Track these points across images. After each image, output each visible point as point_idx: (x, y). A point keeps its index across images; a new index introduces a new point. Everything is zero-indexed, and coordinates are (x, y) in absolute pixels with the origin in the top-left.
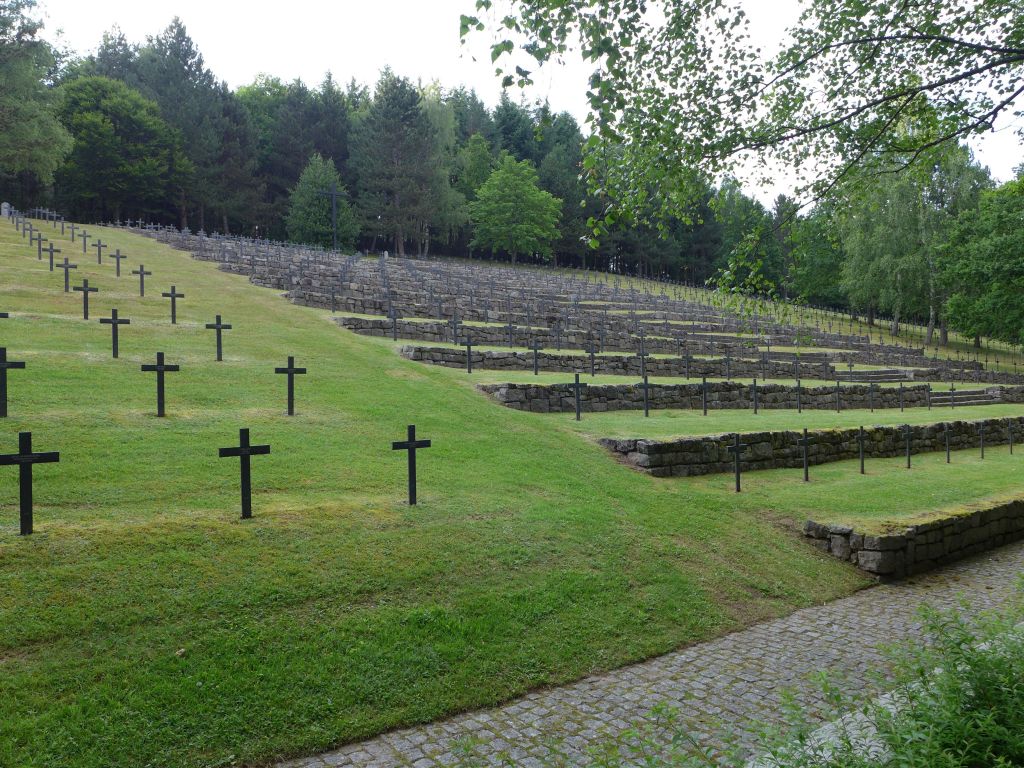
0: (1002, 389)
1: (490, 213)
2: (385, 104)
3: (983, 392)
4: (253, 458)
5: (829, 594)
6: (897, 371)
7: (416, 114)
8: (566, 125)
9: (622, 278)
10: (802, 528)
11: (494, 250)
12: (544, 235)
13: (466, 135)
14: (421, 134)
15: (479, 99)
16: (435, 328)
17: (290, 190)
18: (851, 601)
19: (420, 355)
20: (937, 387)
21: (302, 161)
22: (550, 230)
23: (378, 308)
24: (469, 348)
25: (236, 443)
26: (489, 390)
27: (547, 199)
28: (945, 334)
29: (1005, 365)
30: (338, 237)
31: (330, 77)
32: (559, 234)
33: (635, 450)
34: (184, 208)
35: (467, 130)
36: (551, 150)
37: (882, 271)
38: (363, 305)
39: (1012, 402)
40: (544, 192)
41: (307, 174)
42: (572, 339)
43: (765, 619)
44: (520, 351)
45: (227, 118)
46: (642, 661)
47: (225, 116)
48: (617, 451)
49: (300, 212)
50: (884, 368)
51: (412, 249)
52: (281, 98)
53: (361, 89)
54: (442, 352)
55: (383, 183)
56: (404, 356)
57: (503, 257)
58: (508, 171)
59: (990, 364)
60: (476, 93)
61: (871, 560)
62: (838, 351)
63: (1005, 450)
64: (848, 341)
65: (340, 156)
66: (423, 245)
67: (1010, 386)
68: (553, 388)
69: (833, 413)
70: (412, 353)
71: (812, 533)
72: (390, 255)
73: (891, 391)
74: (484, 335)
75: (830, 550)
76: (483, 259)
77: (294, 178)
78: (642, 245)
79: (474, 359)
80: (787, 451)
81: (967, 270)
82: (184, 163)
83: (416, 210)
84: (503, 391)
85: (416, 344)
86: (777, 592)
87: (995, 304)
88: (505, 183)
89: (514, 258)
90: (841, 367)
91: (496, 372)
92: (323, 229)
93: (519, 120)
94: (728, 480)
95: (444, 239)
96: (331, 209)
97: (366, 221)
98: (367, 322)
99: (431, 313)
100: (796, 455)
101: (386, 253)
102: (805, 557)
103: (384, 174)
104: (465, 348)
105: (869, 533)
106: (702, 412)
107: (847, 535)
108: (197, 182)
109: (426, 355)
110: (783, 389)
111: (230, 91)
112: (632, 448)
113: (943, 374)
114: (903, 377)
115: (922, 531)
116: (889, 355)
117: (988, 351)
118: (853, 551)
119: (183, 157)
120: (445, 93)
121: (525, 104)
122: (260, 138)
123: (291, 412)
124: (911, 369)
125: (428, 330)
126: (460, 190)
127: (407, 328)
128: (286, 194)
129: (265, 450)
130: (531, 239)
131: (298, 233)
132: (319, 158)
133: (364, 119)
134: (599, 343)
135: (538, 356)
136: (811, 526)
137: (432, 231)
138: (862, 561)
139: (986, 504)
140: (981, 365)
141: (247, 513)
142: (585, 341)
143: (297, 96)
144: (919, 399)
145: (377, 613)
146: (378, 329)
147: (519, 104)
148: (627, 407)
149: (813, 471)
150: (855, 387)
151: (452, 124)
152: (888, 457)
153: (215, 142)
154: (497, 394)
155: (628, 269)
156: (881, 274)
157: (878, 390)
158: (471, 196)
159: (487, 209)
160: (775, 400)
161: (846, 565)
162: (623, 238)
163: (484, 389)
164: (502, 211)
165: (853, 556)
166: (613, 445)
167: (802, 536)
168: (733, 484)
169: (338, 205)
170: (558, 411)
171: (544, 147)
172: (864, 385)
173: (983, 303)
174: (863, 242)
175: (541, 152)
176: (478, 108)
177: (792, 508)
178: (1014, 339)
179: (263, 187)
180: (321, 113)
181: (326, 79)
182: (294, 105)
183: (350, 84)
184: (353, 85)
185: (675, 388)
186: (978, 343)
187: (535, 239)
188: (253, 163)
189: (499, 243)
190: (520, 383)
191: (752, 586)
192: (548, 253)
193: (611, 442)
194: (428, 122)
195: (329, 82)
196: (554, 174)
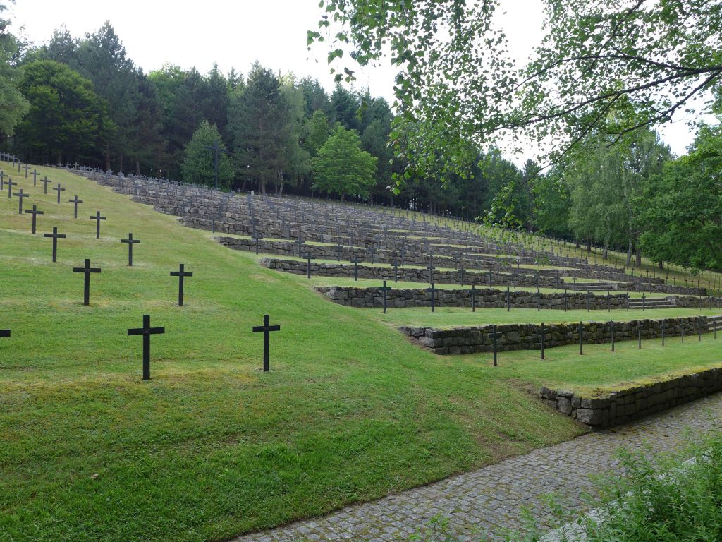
0: (677, 298)
1: (327, 166)
2: (254, 87)
3: (662, 300)
4: (152, 336)
5: (557, 439)
6: (606, 284)
7: (276, 95)
8: (381, 106)
9: (418, 214)
10: (539, 392)
11: (329, 192)
12: (364, 182)
13: (312, 110)
14: (279, 109)
15: (321, 86)
16: (286, 246)
17: (185, 146)
18: (572, 444)
19: (274, 265)
20: (634, 295)
21: (194, 125)
22: (368, 178)
23: (246, 230)
24: (309, 261)
25: (140, 325)
26: (322, 291)
27: (367, 157)
28: (639, 259)
29: (680, 281)
30: (218, 180)
31: (216, 67)
32: (375, 182)
33: (424, 335)
34: (108, 156)
35: (312, 107)
36: (370, 123)
37: (597, 214)
38: (235, 228)
39: (684, 307)
40: (365, 152)
41: (198, 135)
42: (382, 256)
43: (512, 456)
44: (345, 263)
45: (142, 93)
46: (426, 485)
47: (140, 91)
48: (411, 336)
49: (192, 161)
50: (597, 281)
51: (271, 189)
52: (180, 80)
53: (238, 76)
54: (291, 263)
55: (251, 142)
56: (263, 265)
57: (335, 197)
58: (340, 137)
59: (669, 280)
60: (319, 82)
61: (585, 415)
62: (566, 269)
63: (678, 340)
64: (573, 262)
65: (222, 123)
66: (279, 187)
67: (682, 296)
68: (368, 290)
69: (562, 312)
70: (269, 263)
71: (546, 396)
72: (255, 193)
73: (602, 297)
74: (320, 252)
75: (558, 408)
76: (321, 198)
77: (188, 136)
78: (433, 191)
79: (312, 268)
80: (530, 337)
81: (654, 215)
82: (110, 123)
83: (275, 162)
84: (333, 292)
85: (272, 257)
86: (521, 437)
87: (673, 239)
88: (338, 145)
89: (343, 198)
90: (568, 280)
91: (328, 278)
92: (209, 174)
93: (349, 102)
94: (488, 358)
95: (294, 183)
96: (214, 160)
97: (239, 169)
98: (237, 240)
99: (283, 235)
100: (535, 341)
101: (253, 192)
102: (541, 412)
103: (252, 136)
104: (306, 261)
105: (584, 396)
106: (471, 309)
107: (570, 397)
108: (118, 138)
109: (278, 265)
110: (528, 294)
111: (144, 74)
112: (422, 334)
113: (637, 286)
114: (610, 288)
115: (621, 395)
116: (601, 272)
117: (668, 271)
118: (573, 409)
119: (109, 119)
120: (298, 81)
121: (353, 90)
122: (165, 108)
123: (181, 303)
124: (616, 282)
125: (281, 247)
126: (306, 149)
127: (266, 246)
128: (182, 148)
129: (161, 331)
130: (355, 185)
131: (190, 176)
132: (207, 123)
133: (240, 97)
134: (400, 259)
135: (358, 267)
136: (545, 391)
137: (285, 177)
138: (579, 416)
139: (665, 378)
140: (663, 281)
141: (146, 376)
142: (391, 257)
143: (192, 79)
144: (621, 303)
145: (238, 449)
146: (245, 245)
147: (349, 90)
148: (419, 305)
149: (548, 352)
150: (577, 294)
151: (302, 102)
152: (599, 343)
153: (133, 109)
154: (328, 293)
155: (423, 208)
156: (596, 216)
157: (593, 296)
158: (313, 154)
159: (325, 163)
160: (522, 302)
161: (569, 419)
162: (419, 186)
163: (319, 290)
164: (335, 165)
165: (574, 413)
166: (409, 332)
167: (538, 397)
168: (492, 361)
169: (219, 157)
170: (371, 307)
171: (366, 121)
172: (583, 292)
173: (664, 239)
174: (584, 193)
176: (320, 92)
177: (532, 378)
178: (686, 263)
179: (166, 143)
180: (209, 91)
181: (214, 68)
182: (190, 85)
183: (230, 72)
184: (232, 73)
185: (453, 292)
186: (661, 265)
187: (358, 185)
188: (159, 126)
189: (332, 187)
190: (343, 286)
191: (504, 433)
192: (367, 195)
193: (407, 329)
194: (284, 101)
195: (215, 70)
196: (372, 140)
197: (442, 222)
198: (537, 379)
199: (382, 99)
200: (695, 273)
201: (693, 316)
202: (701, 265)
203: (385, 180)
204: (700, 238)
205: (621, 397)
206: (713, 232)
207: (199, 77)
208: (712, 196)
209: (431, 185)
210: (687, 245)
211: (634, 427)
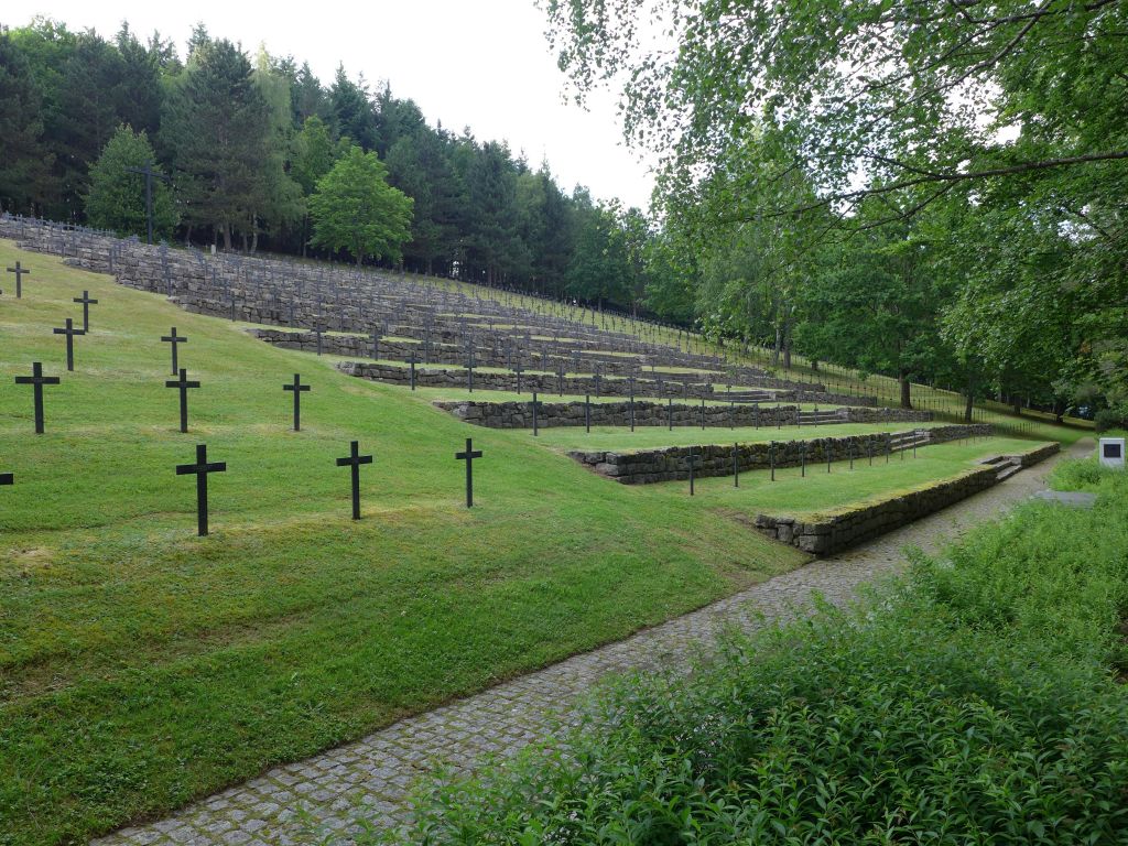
0: (850, 410)
1: (335, 209)
3: (834, 413)
5: (788, 567)
6: (761, 393)
7: (247, 88)
8: (410, 113)
9: (464, 285)
10: (754, 521)
11: (336, 250)
12: (395, 237)
13: (301, 116)
14: (253, 111)
15: (314, 75)
16: (351, 342)
17: (90, 165)
18: (803, 571)
19: (360, 371)
20: (807, 408)
22: (400, 231)
23: (275, 318)
24: (413, 365)
26: (447, 407)
27: (398, 198)
28: (788, 357)
29: (844, 388)
30: (153, 224)
31: (126, 26)
32: (410, 237)
33: (604, 461)
35: (301, 110)
36: (395, 142)
38: (259, 315)
39: (857, 422)
40: (394, 189)
41: (114, 147)
43: (755, 584)
44: (450, 368)
46: (695, 611)
48: (586, 462)
49: (106, 193)
50: (749, 389)
52: (67, 47)
53: (166, 46)
55: (207, 165)
56: (343, 371)
57: (344, 258)
58: (351, 165)
59: (832, 387)
60: (310, 67)
61: (809, 542)
62: (708, 372)
63: (864, 462)
64: (712, 363)
65: (149, 123)
66: (251, 240)
67: (855, 408)
68: (505, 405)
69: (728, 430)
70: (352, 370)
71: (763, 524)
72: (218, 249)
73: (767, 411)
74: (397, 350)
75: (777, 537)
76: (320, 258)
77: (93, 150)
78: (493, 252)
79: (419, 376)
80: (713, 462)
81: (814, 299)
83: (249, 198)
84: (464, 408)
85: (353, 360)
86: (754, 566)
87: (837, 332)
88: (351, 175)
89: (359, 262)
90: (718, 388)
92: (136, 214)
93: (358, 102)
94: (685, 486)
95: (274, 233)
96: (144, 192)
97: (188, 208)
98: (285, 334)
100: (718, 466)
101: (213, 247)
102: (760, 545)
103: (208, 154)
104: (405, 365)
105: (808, 522)
106: (630, 429)
107: (790, 524)
109: (365, 371)
110: (685, 408)
112: (601, 459)
113: (798, 396)
114: (766, 399)
115: (840, 520)
116: (751, 376)
117: (826, 374)
118: (795, 537)
121: (364, 85)
122: (44, 95)
123: (297, 428)
124: (774, 390)
126: (295, 179)
128: (85, 170)
130: (381, 241)
131: (102, 217)
132: (129, 128)
133: (183, 86)
135: (473, 374)
136: (762, 519)
137: (262, 224)
138: (802, 544)
139: (874, 501)
140: (824, 387)
141: (356, 515)
142: (491, 358)
143: (91, 49)
144: (788, 418)
146: (295, 342)
147: (357, 84)
148: (564, 424)
149: (742, 477)
150: (740, 407)
151: (286, 101)
152: (782, 468)
154: (456, 411)
155: (474, 273)
157: (758, 410)
158: (309, 189)
159: (331, 204)
160: (679, 419)
161: (791, 547)
162: (474, 244)
163: (442, 406)
164: (345, 208)
165: (795, 541)
166: (583, 458)
167: (755, 527)
168: (688, 489)
169: (154, 188)
170: (513, 428)
171: (387, 137)
172: (747, 405)
173: (828, 330)
175: (382, 141)
176: (311, 84)
177: (742, 507)
178: (851, 364)
179: (51, 158)
180: (123, 72)
181: (122, 29)
182: (88, 60)
183: (152, 39)
184: (156, 40)
185: (601, 406)
186: (815, 365)
187: (385, 241)
188: (37, 127)
189: (342, 243)
190: (476, 401)
191: (736, 563)
192: (399, 256)
193: (580, 454)
194: (261, 98)
195: (125, 34)
196: (401, 169)
197: (516, 302)
198: (748, 508)
199: (410, 102)
200: (864, 377)
201: (876, 433)
202: (871, 367)
203: (423, 233)
204: (871, 331)
205: (840, 522)
206: (887, 323)
207: (104, 44)
208: (886, 275)
209: (490, 243)
210: (854, 341)
211: (855, 554)
